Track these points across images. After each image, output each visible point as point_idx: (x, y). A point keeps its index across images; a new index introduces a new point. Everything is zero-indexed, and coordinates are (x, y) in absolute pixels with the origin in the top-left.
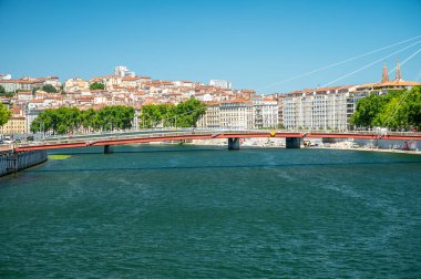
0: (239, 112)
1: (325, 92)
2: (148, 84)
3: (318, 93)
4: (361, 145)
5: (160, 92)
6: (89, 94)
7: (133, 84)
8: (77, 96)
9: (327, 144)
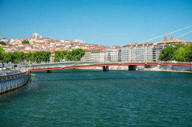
0: (100, 54)
1: (142, 45)
2: (49, 41)
3: (138, 45)
4: (166, 69)
5: (55, 45)
6: (22, 46)
7: (41, 41)
8: (17, 47)
9: (148, 69)
